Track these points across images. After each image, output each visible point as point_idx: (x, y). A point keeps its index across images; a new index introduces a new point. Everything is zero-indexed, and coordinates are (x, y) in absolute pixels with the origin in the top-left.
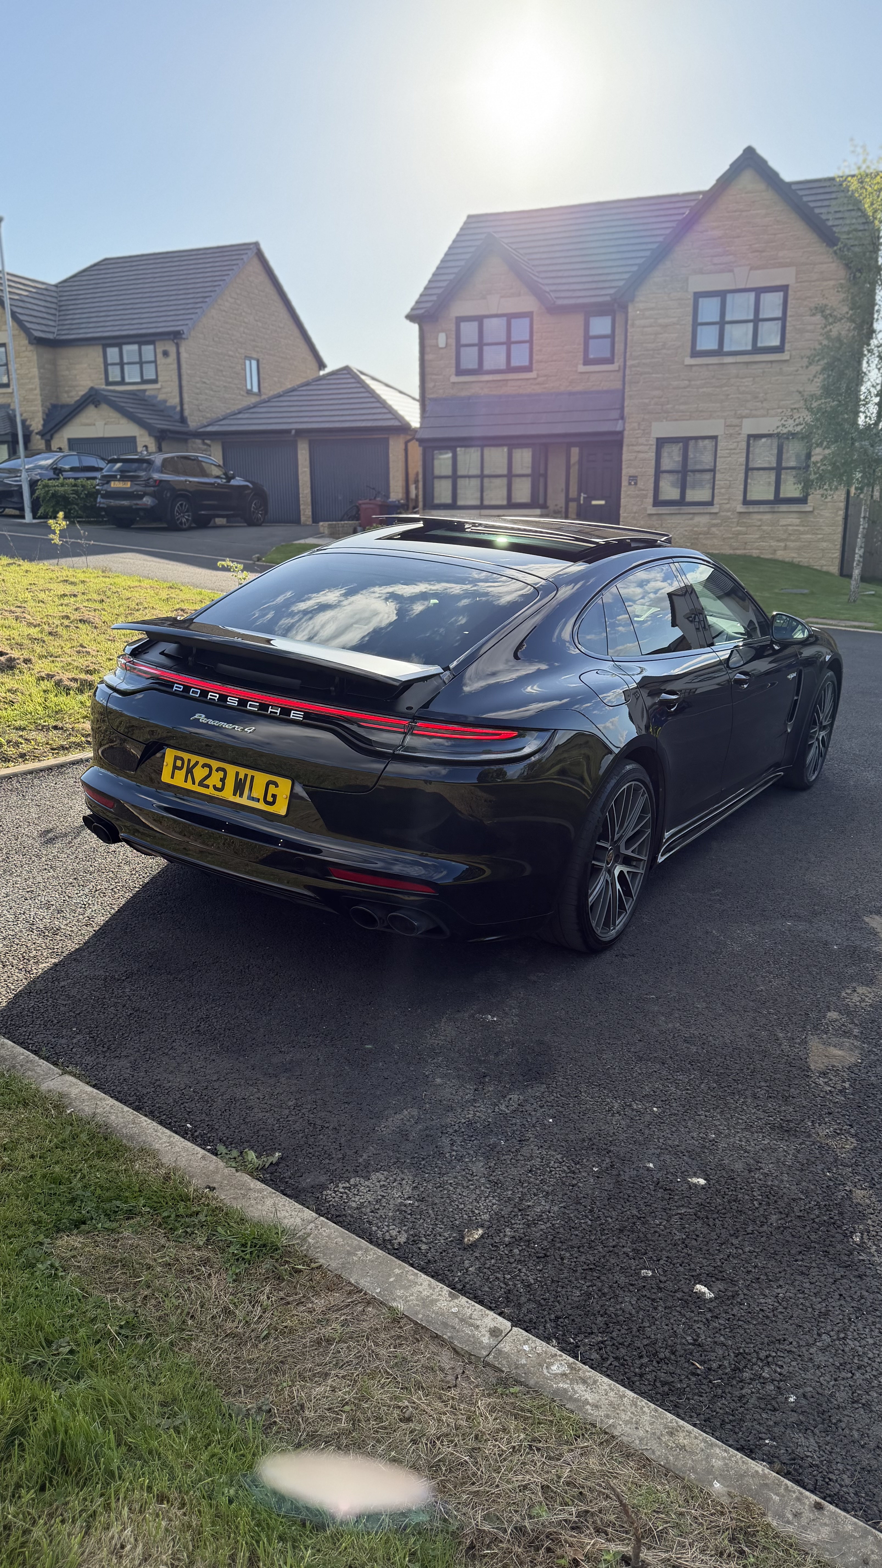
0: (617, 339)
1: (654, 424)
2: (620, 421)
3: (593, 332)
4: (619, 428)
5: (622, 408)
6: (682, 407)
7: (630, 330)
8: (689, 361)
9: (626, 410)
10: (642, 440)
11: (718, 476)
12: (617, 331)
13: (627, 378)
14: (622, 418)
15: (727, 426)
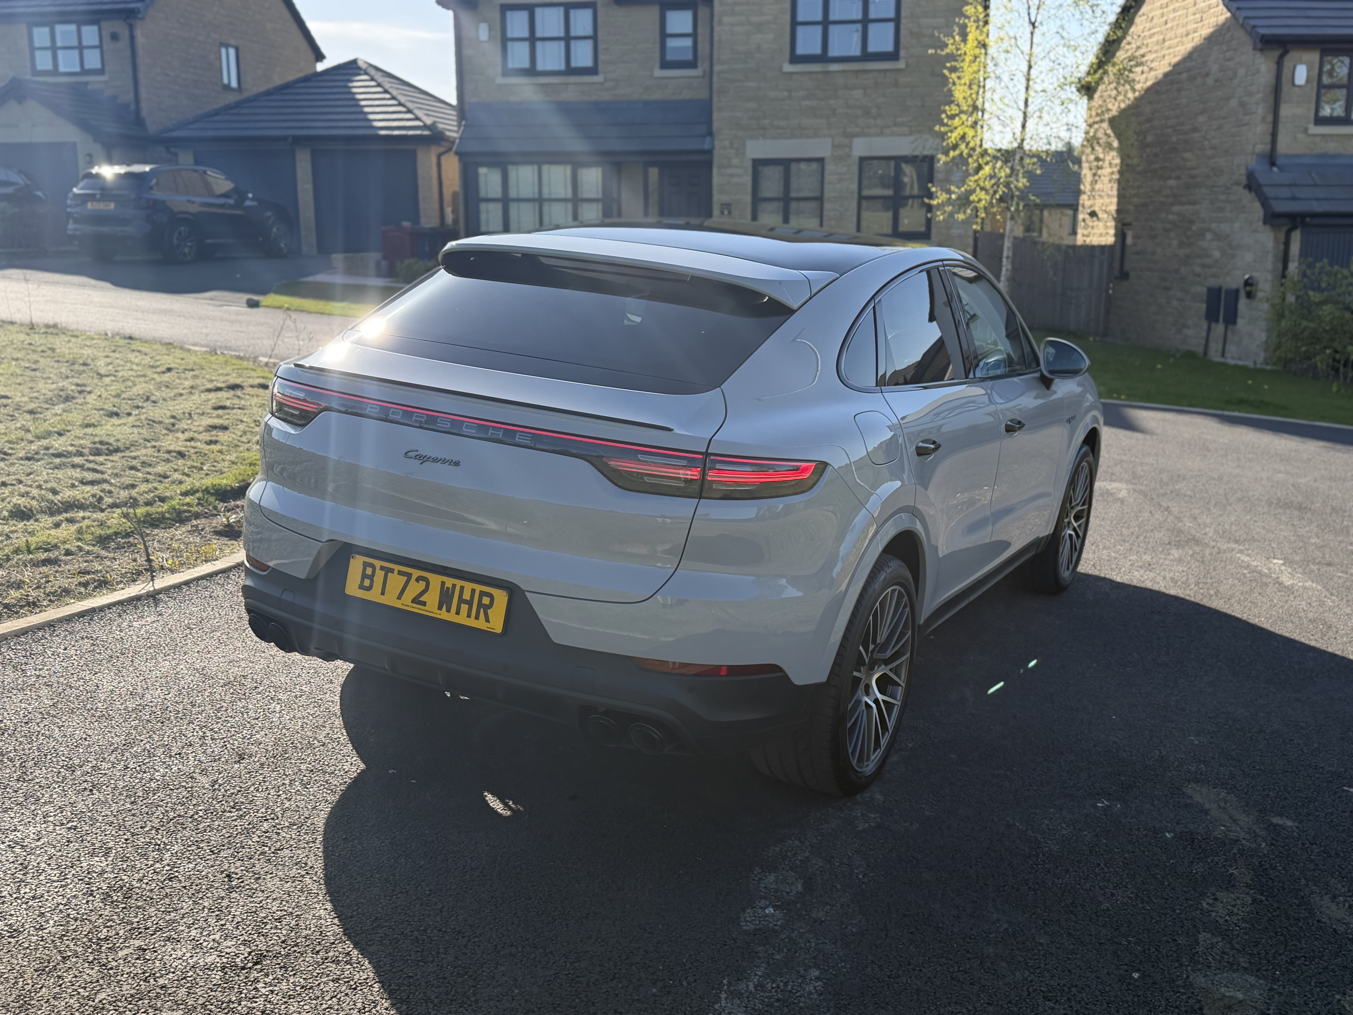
0: (700, 39)
1: (749, 143)
2: (708, 139)
3: (670, 30)
4: (707, 146)
5: (709, 122)
6: (782, 123)
7: (717, 29)
8: (788, 68)
9: (716, 125)
10: (735, 161)
11: (827, 205)
12: (700, 30)
13: (715, 86)
14: (710, 133)
15: (834, 146)
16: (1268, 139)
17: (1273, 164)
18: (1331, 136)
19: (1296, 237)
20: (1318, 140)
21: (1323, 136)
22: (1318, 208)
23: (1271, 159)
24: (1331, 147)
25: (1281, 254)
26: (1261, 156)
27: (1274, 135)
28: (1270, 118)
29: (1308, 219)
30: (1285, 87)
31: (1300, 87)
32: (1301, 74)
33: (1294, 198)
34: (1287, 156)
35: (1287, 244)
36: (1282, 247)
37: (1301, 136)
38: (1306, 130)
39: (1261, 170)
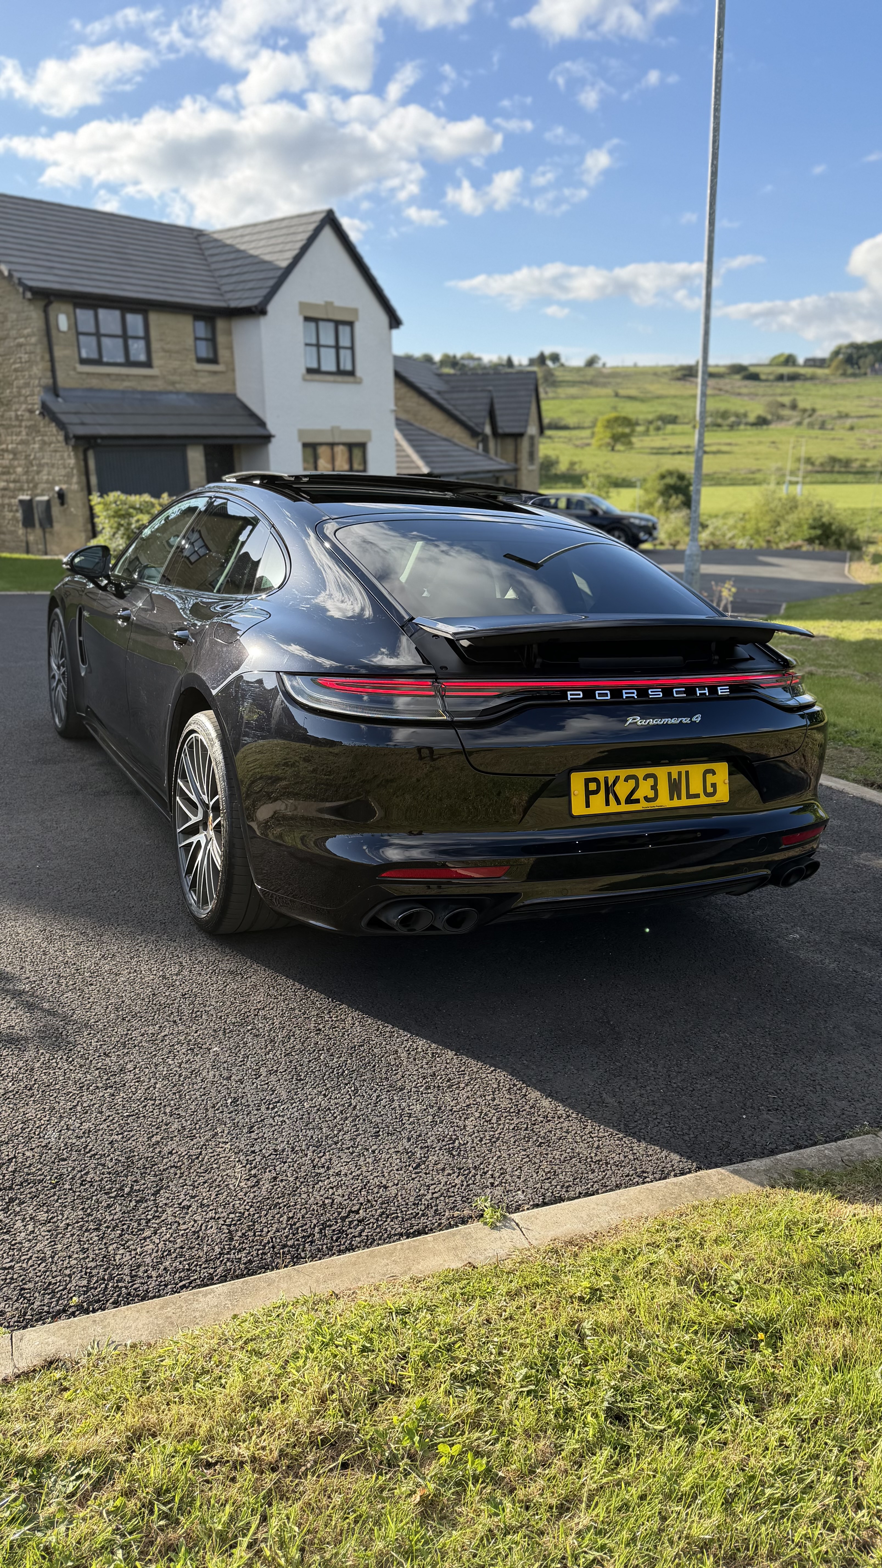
16: (49, 374)
17: (57, 395)
18: (93, 374)
19: (91, 455)
20: (84, 376)
21: (88, 374)
22: (104, 431)
23: (54, 390)
24: (95, 383)
25: (83, 469)
26: (46, 389)
27: (53, 370)
28: (47, 357)
29: (99, 441)
30: (54, 332)
31: (64, 332)
32: (63, 322)
33: (83, 424)
34: (65, 389)
35: (86, 460)
36: (82, 463)
37: (72, 373)
38: (75, 369)
39: (50, 399)
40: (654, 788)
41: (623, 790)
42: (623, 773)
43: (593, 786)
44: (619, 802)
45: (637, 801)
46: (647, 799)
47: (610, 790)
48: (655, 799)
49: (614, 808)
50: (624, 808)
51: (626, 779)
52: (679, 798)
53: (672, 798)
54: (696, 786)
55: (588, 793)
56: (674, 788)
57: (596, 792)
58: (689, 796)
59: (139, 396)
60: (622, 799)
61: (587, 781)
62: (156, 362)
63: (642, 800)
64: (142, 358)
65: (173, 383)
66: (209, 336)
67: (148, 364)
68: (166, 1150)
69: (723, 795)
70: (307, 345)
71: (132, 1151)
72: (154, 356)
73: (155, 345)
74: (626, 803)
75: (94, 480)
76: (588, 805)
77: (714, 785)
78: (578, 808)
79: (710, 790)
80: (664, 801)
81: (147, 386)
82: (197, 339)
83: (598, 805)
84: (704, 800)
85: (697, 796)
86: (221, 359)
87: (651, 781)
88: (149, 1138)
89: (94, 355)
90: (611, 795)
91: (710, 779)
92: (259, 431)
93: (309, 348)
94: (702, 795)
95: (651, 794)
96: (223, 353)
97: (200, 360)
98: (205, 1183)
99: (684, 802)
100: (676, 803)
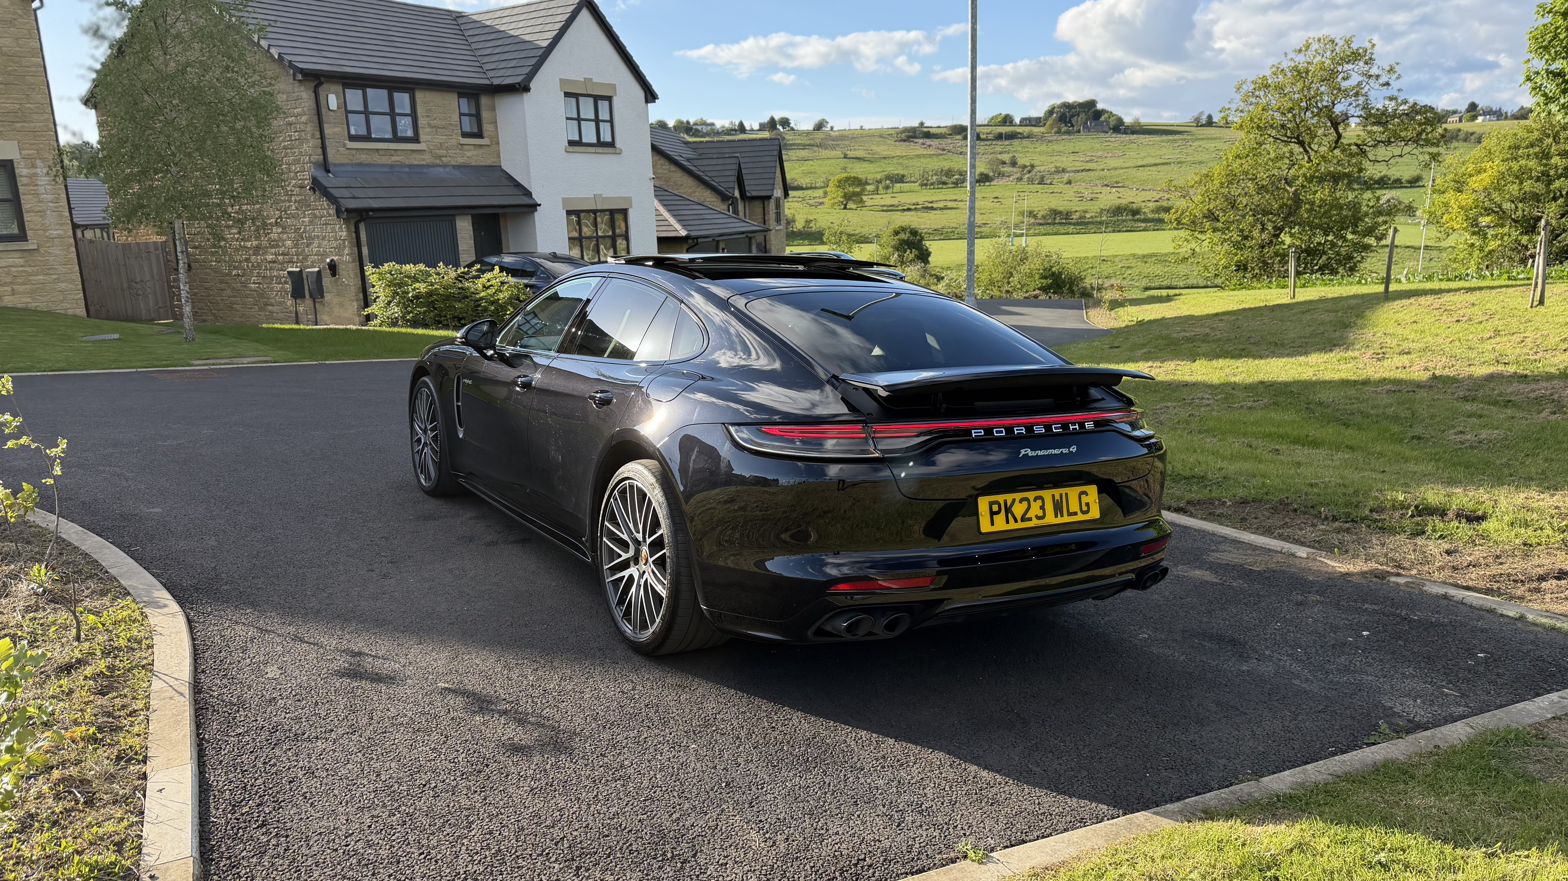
16: (320, 151)
17: (327, 171)
18: (362, 150)
19: (362, 227)
20: (354, 152)
21: (357, 150)
22: (375, 204)
23: (325, 166)
24: (364, 158)
25: (354, 240)
26: (316, 164)
27: (324, 148)
28: (318, 135)
29: (371, 213)
30: (324, 111)
31: (334, 112)
32: (333, 101)
33: (354, 198)
34: (335, 165)
35: (357, 232)
36: (354, 235)
37: (342, 149)
38: (344, 145)
39: (320, 175)
40: (1042, 508)
41: (1018, 510)
42: (1018, 496)
43: (995, 508)
44: (1016, 521)
45: (1030, 519)
46: (1038, 518)
47: (1008, 510)
48: (1043, 517)
49: (1012, 526)
50: (1021, 525)
51: (1021, 501)
52: (1062, 516)
53: (1056, 516)
54: (1074, 506)
55: (992, 514)
56: (1058, 508)
57: (998, 513)
58: (1070, 514)
59: (407, 170)
60: (1019, 519)
61: (991, 504)
62: (423, 137)
63: (1034, 518)
64: (410, 133)
65: (440, 157)
66: (474, 112)
67: (416, 139)
68: (688, 824)
69: (1095, 513)
70: (567, 119)
71: (660, 826)
72: (421, 131)
73: (422, 122)
74: (1022, 521)
75: (365, 251)
76: (992, 524)
77: (1087, 504)
78: (985, 526)
79: (1085, 508)
80: (1051, 519)
81: (415, 160)
82: (461, 115)
83: (1000, 524)
84: (1080, 517)
85: (1075, 514)
86: (485, 134)
87: (1039, 502)
88: (670, 816)
89: (363, 132)
90: (1010, 515)
91: (1085, 499)
92: (526, 201)
93: (569, 121)
94: (1079, 512)
95: (1040, 513)
96: (487, 128)
97: (465, 135)
98: (731, 846)
99: (1066, 519)
100: (1060, 520)
